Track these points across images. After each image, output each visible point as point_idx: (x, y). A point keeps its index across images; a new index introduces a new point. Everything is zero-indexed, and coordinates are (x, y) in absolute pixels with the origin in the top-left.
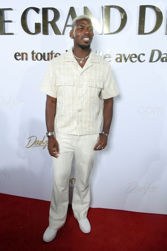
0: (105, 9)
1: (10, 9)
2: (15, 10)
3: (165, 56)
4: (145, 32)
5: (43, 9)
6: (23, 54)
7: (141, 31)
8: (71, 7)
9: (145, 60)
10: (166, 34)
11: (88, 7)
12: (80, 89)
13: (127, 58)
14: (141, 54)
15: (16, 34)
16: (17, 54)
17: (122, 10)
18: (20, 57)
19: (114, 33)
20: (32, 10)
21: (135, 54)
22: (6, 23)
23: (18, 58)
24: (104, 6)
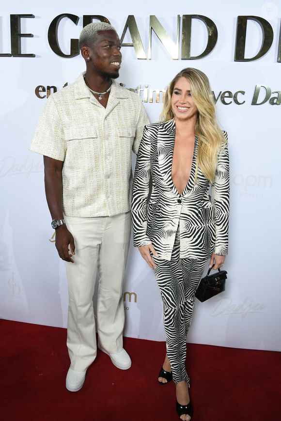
0: (183, 20)
1: (31, 16)
2: (39, 17)
3: (276, 95)
4: (246, 57)
5: (85, 17)
6: (49, 88)
7: (239, 56)
8: (129, 16)
9: (244, 102)
10: (278, 62)
11: (156, 16)
12: (106, 141)
13: (216, 98)
14: (240, 92)
15: (39, 57)
16: (41, 89)
17: (209, 23)
18: (45, 93)
19: (196, 57)
20: (66, 18)
21: (229, 92)
22: (22, 39)
23: (42, 94)
24: (181, 16)
